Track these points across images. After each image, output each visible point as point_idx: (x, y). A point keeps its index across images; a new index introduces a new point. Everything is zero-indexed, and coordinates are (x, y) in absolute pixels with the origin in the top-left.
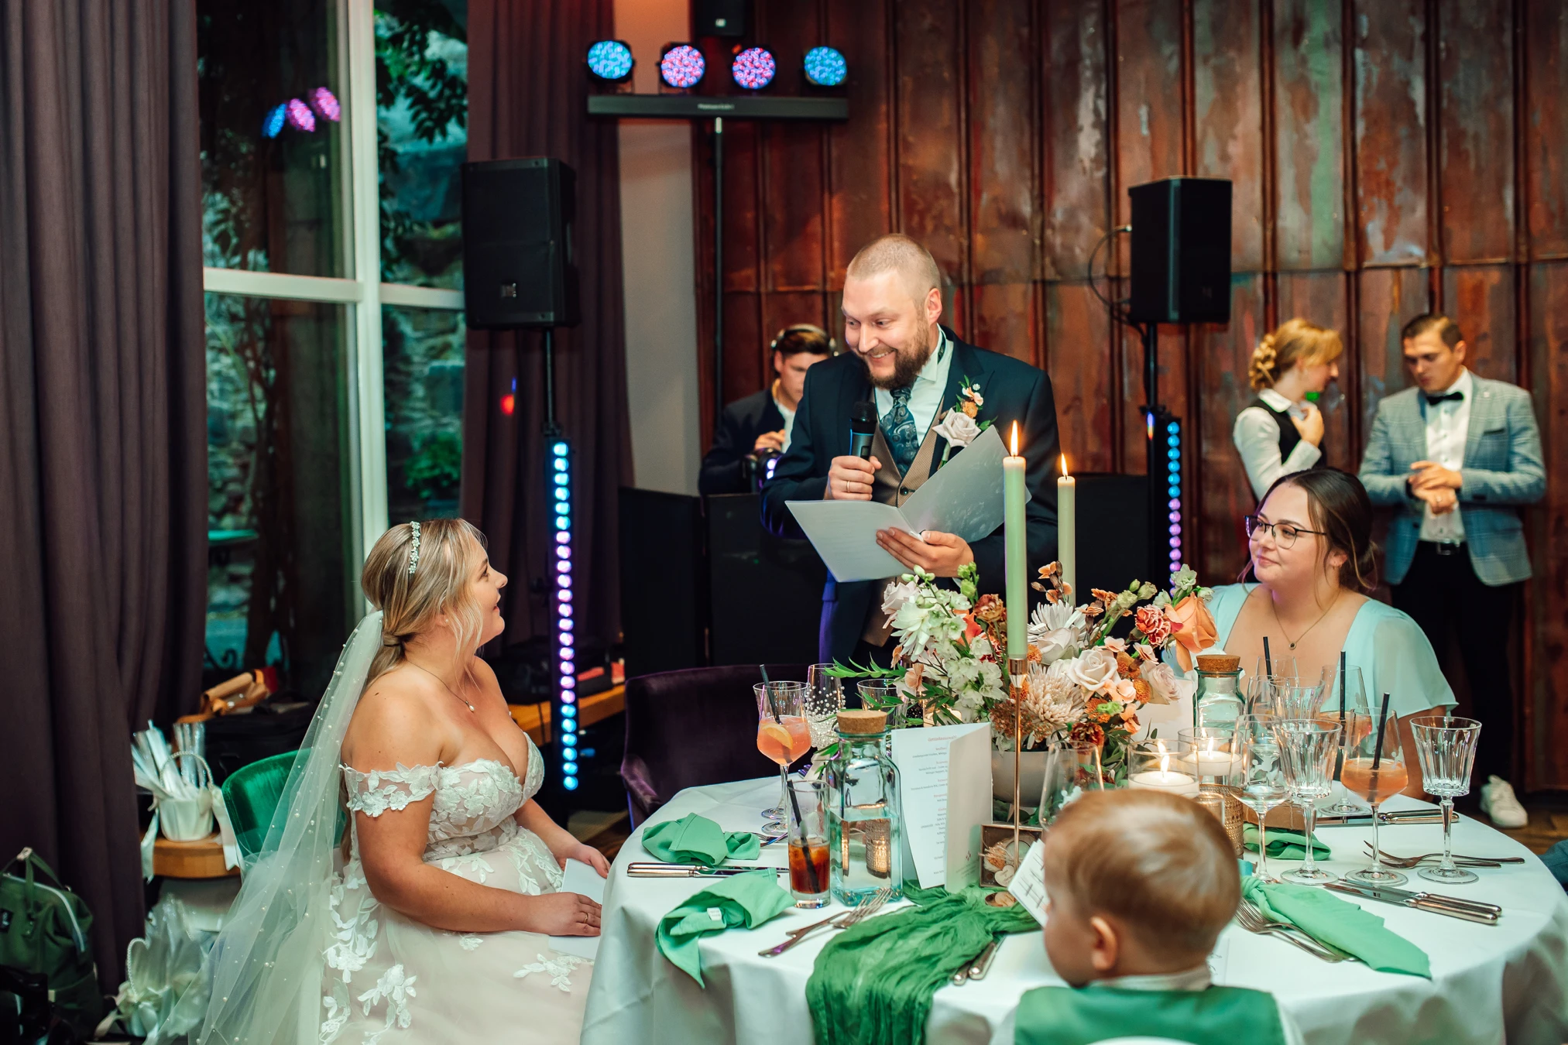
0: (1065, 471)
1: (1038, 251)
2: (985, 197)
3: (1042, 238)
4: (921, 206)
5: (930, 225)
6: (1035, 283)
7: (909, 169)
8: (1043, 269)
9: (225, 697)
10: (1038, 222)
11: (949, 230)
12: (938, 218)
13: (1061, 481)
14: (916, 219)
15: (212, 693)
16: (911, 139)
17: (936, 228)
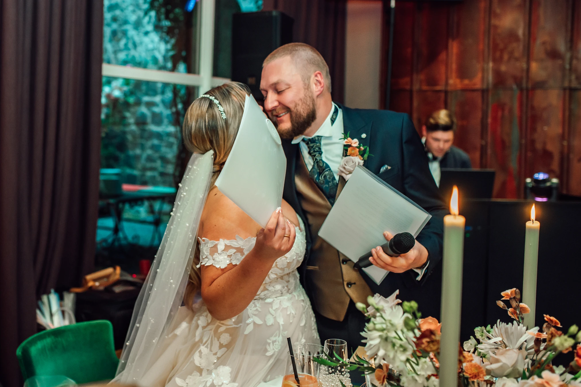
0: (533, 216)
1: (567, 72)
2: (539, 42)
3: (571, 64)
4: (501, 46)
5: (506, 57)
6: (565, 89)
7: (496, 27)
8: (570, 81)
9: (95, 280)
10: (568, 55)
11: (517, 59)
12: (511, 53)
13: (529, 224)
14: (498, 54)
15: (89, 277)
16: (498, 11)
17: (509, 59)
